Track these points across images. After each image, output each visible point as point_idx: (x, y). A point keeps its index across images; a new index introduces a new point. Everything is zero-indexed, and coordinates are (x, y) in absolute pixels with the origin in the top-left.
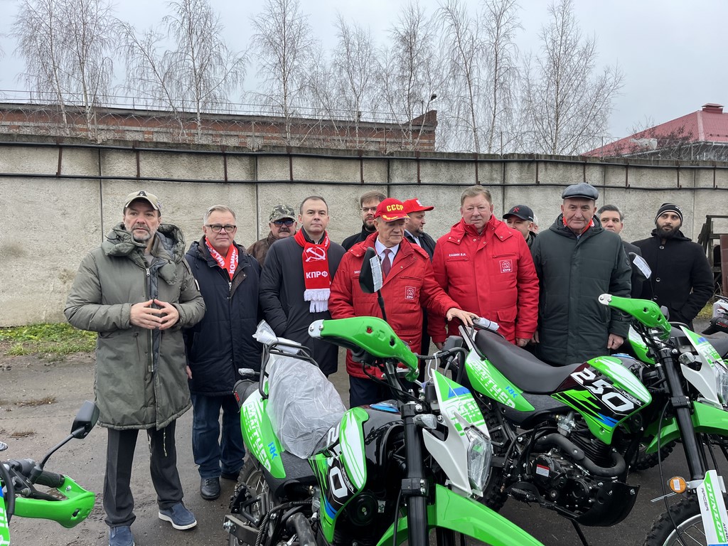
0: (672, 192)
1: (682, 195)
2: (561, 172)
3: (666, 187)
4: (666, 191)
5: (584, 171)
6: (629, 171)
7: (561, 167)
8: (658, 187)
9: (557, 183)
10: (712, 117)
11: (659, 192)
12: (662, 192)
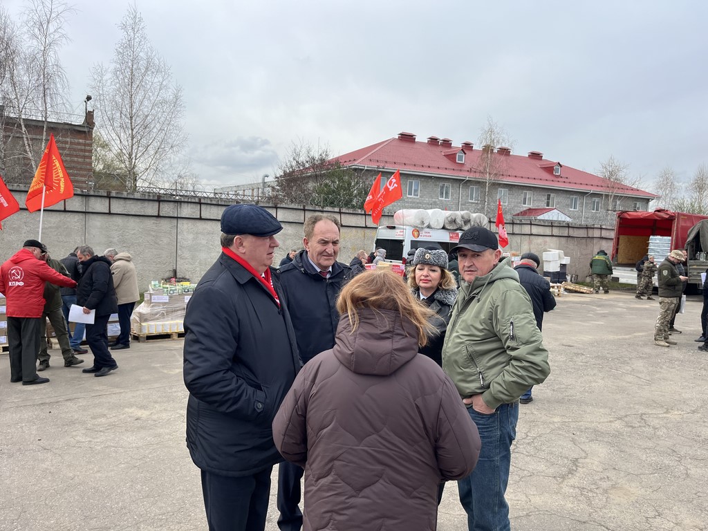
10: (406, 145)
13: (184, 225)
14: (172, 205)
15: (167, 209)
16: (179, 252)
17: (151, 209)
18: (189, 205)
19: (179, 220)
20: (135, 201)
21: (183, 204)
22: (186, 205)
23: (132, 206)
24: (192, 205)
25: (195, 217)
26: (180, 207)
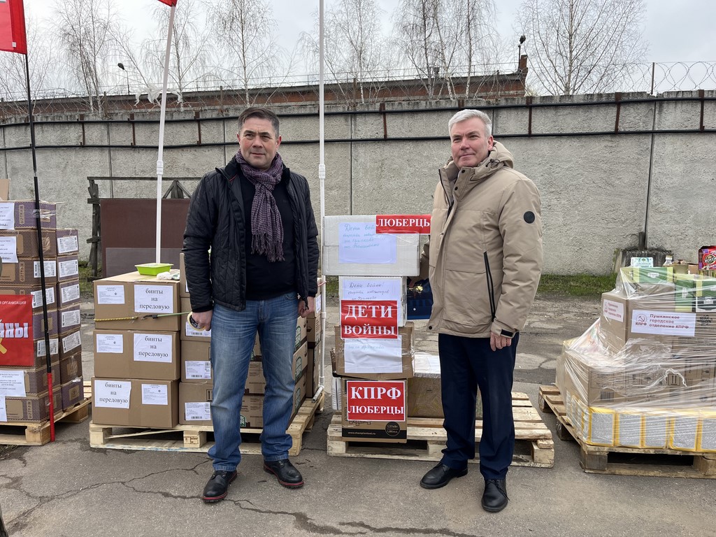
0: (193, 150)
1: (207, 153)
2: (59, 132)
3: (185, 144)
4: (185, 149)
5: (84, 130)
6: (136, 128)
7: (57, 127)
8: (174, 144)
9: (56, 145)
11: (176, 150)
12: (180, 150)
13: (665, 146)
14: (643, 109)
15: (633, 118)
16: (653, 199)
17: (602, 120)
18: (679, 105)
19: (656, 138)
20: (573, 110)
21: (665, 105)
22: (672, 106)
23: (569, 119)
24: (685, 106)
25: (689, 128)
26: (660, 111)
